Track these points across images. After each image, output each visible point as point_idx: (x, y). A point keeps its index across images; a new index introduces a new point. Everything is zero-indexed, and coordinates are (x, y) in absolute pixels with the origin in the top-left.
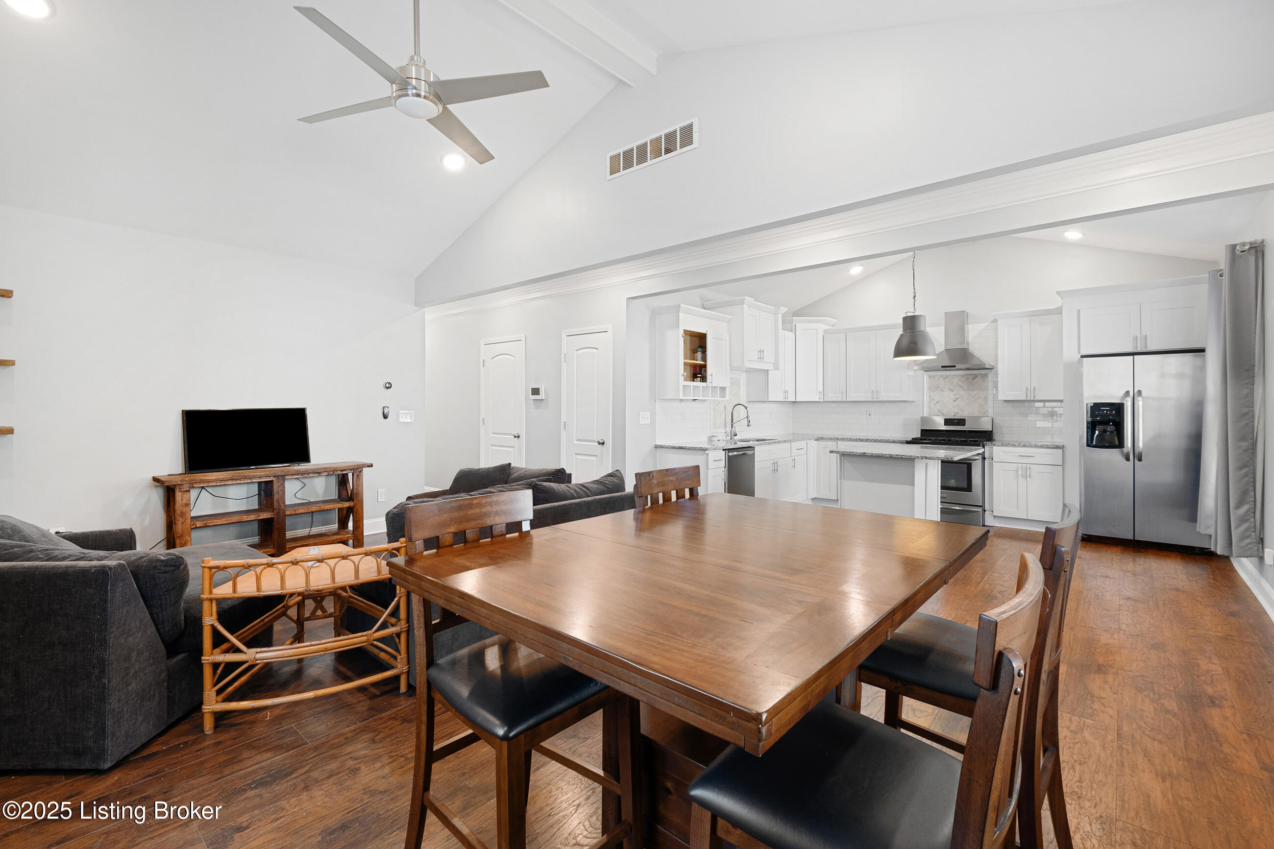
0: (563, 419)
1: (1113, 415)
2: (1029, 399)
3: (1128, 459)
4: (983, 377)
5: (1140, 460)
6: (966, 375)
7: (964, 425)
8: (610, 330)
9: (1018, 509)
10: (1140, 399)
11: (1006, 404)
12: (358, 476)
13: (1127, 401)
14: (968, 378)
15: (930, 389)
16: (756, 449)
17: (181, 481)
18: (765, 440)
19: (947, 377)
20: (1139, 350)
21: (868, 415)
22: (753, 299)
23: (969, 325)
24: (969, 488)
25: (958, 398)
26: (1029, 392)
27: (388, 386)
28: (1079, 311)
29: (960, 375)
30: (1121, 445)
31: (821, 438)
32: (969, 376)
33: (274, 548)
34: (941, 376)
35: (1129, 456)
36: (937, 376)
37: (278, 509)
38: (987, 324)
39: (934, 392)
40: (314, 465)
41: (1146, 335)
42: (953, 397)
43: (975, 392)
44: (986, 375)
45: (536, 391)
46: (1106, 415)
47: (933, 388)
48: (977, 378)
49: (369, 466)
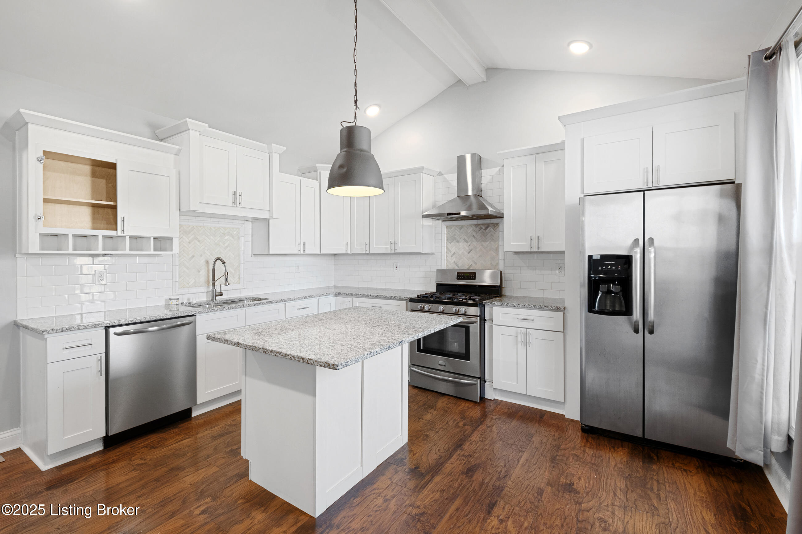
1: (617, 271)
2: (533, 250)
3: (636, 331)
4: (494, 226)
5: (651, 332)
6: (478, 225)
7: (475, 279)
9: (517, 383)
10: (652, 249)
13: (636, 253)
14: (481, 228)
15: (447, 240)
16: (199, 318)
18: (260, 299)
19: (462, 227)
20: (650, 186)
21: (395, 268)
22: (207, 125)
23: (482, 170)
24: (466, 356)
25: (471, 250)
26: (533, 241)
28: (583, 140)
30: (627, 311)
34: (457, 226)
35: (638, 325)
36: (453, 226)
38: (499, 168)
39: (450, 243)
41: (659, 166)
42: (467, 248)
43: (487, 243)
44: (497, 223)
46: (613, 272)
47: (451, 239)
48: (489, 228)
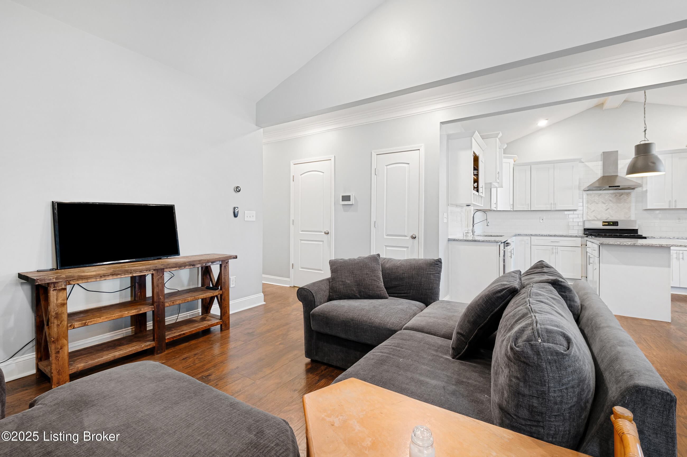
0: (373, 219)
2: (671, 208)
4: (627, 194)
6: (615, 193)
7: (618, 225)
8: (422, 149)
9: (673, 281)
11: (645, 212)
12: (225, 266)
14: (616, 196)
15: (588, 202)
17: (57, 278)
19: (600, 194)
21: (541, 220)
25: (608, 208)
26: (671, 204)
27: (237, 190)
29: (610, 193)
31: (518, 235)
32: (617, 194)
33: (154, 340)
34: (596, 194)
36: (593, 194)
37: (159, 302)
39: (590, 204)
40: (184, 257)
42: (605, 207)
43: (621, 204)
44: (630, 193)
45: (346, 198)
47: (590, 202)
48: (623, 195)
49: (234, 258)
